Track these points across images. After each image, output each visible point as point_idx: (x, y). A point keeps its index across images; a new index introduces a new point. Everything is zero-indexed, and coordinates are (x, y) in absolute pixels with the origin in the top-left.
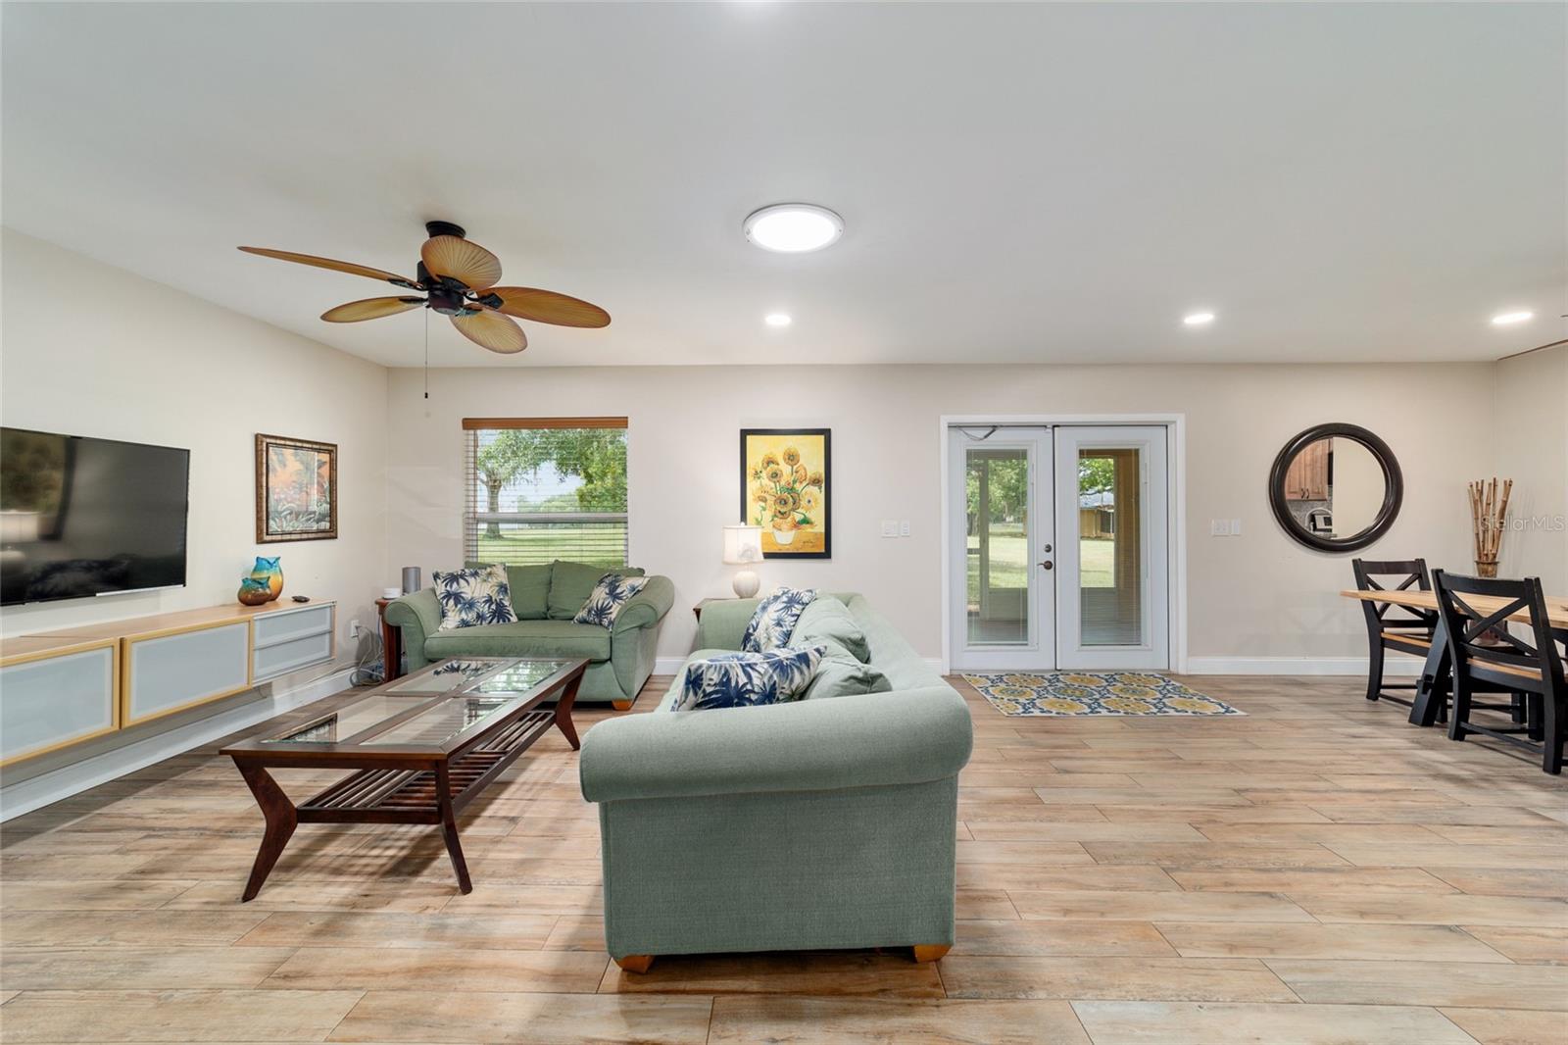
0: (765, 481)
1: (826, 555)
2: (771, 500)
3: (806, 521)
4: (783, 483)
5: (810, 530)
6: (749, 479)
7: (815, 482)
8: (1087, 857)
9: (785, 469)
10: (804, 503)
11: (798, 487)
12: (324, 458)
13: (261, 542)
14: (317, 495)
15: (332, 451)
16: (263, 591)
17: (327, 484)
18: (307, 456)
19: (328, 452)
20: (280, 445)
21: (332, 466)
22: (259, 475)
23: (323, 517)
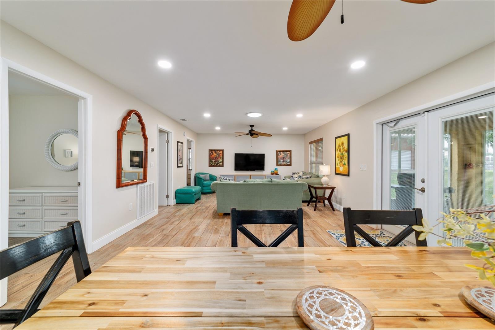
0: (339, 152)
1: (348, 175)
2: (339, 157)
3: (345, 164)
4: (341, 152)
5: (345, 167)
6: (336, 151)
7: (346, 152)
9: (341, 147)
10: (344, 158)
11: (344, 153)
12: (289, 152)
13: (277, 166)
14: (287, 159)
15: (290, 151)
16: (273, 173)
17: (289, 157)
18: (285, 153)
19: (289, 151)
20: (280, 151)
21: (291, 154)
22: (277, 156)
23: (288, 162)
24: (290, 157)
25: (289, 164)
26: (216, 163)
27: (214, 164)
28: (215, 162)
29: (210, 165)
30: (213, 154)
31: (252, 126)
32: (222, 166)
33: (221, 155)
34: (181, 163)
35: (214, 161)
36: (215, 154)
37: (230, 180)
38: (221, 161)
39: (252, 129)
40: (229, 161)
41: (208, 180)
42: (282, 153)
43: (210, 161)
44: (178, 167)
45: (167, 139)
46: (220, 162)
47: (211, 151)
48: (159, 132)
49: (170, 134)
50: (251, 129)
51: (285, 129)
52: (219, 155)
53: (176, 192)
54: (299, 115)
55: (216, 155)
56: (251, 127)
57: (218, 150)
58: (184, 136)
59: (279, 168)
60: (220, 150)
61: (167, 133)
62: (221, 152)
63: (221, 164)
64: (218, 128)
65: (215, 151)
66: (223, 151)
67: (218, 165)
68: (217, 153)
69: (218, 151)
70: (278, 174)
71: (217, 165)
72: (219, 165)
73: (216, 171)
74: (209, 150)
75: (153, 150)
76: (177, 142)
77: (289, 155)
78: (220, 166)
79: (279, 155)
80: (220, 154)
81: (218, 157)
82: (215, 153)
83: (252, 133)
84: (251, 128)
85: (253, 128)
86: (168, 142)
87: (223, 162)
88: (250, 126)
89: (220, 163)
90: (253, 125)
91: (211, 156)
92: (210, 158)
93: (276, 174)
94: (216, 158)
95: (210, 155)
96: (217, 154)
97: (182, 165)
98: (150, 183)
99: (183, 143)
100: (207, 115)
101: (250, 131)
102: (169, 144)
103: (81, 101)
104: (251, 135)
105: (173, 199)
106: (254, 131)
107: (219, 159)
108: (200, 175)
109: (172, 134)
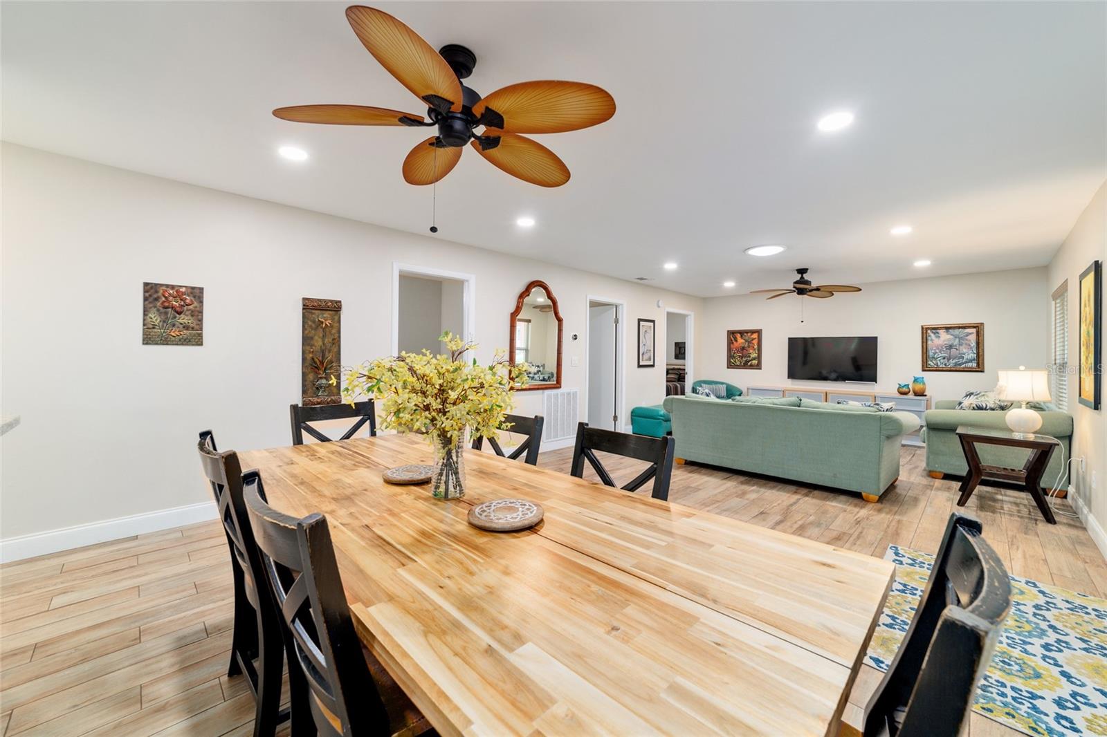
0: (1084, 325)
1: (1095, 406)
2: (1085, 343)
4: (1087, 326)
5: (1091, 377)
7: (1093, 325)
9: (1088, 310)
10: (1091, 346)
11: (1090, 329)
12: (974, 330)
13: (923, 370)
14: (965, 351)
15: (979, 328)
16: (905, 389)
17: (974, 344)
18: (957, 332)
19: (974, 327)
20: (935, 329)
21: (979, 335)
22: (923, 342)
23: (971, 361)
24: (978, 344)
25: (974, 365)
26: (744, 359)
27: (738, 363)
28: (742, 357)
29: (730, 365)
30: (736, 341)
31: (802, 271)
32: (758, 366)
33: (755, 342)
34: (650, 359)
35: (740, 356)
36: (740, 341)
37: (708, 396)
38: (754, 355)
39: (802, 278)
40: (775, 356)
41: (723, 397)
42: (942, 332)
43: (730, 356)
44: (640, 366)
45: (616, 317)
46: (754, 359)
47: (732, 334)
48: (590, 307)
49: (620, 307)
50: (798, 279)
51: (922, 264)
52: (749, 342)
53: (632, 412)
54: (901, 230)
55: (742, 343)
56: (798, 273)
57: (747, 332)
58: (659, 307)
59: (929, 377)
60: (753, 332)
61: (615, 306)
62: (755, 336)
63: (755, 362)
64: (729, 284)
65: (742, 333)
66: (759, 332)
67: (749, 364)
68: (747, 338)
69: (749, 334)
70: (926, 395)
71: (746, 365)
72: (751, 365)
73: (741, 378)
74: (728, 331)
75: (575, 337)
76: (637, 321)
77: (973, 338)
78: (752, 367)
79: (932, 340)
80: (754, 339)
81: (749, 347)
82: (742, 336)
83: (802, 288)
84: (800, 276)
85: (804, 275)
86: (617, 321)
87: (759, 357)
88: (796, 272)
89: (752, 360)
90: (805, 267)
91: (732, 346)
92: (729, 350)
93: (920, 394)
94: (743, 348)
95: (730, 343)
96: (746, 341)
97: (652, 364)
98: (569, 391)
99: (653, 321)
100: (671, 266)
101: (796, 283)
102: (619, 325)
103: (466, 284)
104: (801, 292)
105: (626, 425)
106: (808, 283)
107: (751, 351)
108: (703, 385)
109: (622, 308)
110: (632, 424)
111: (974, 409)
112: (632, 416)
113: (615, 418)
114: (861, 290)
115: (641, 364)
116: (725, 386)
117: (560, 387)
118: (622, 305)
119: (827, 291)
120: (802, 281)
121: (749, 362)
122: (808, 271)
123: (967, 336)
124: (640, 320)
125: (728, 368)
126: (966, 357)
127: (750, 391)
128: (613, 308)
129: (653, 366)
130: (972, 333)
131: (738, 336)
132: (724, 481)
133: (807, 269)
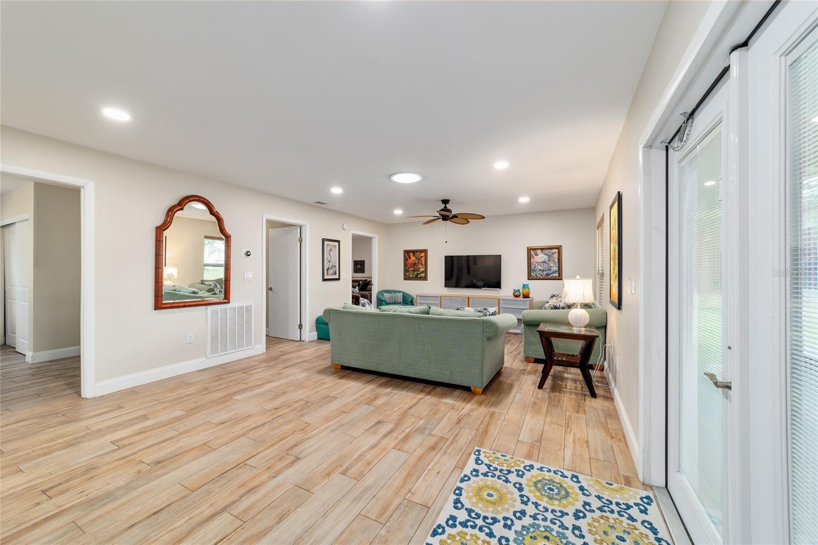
0: (612, 244)
1: (618, 307)
2: (613, 257)
3: (616, 276)
5: (616, 284)
7: (617, 243)
8: (332, 395)
9: (614, 232)
10: (616, 260)
11: (615, 246)
12: (556, 251)
13: (529, 279)
14: (552, 265)
15: (559, 248)
16: (517, 293)
17: (557, 260)
18: (547, 252)
19: (557, 248)
20: (535, 249)
21: (560, 253)
22: (528, 259)
23: (555, 272)
24: (559, 260)
25: (557, 275)
26: (416, 273)
27: (411, 276)
28: (414, 271)
29: (406, 278)
30: (410, 258)
31: (445, 202)
32: (425, 278)
33: (423, 259)
34: (335, 273)
35: (412, 270)
36: (413, 258)
38: (423, 269)
39: (445, 207)
40: (436, 269)
42: (539, 252)
43: (406, 270)
45: (300, 236)
46: (422, 272)
47: (407, 253)
48: (267, 226)
49: (304, 227)
50: (443, 208)
51: (524, 200)
52: (419, 260)
53: (316, 320)
54: (501, 165)
55: (414, 260)
56: (443, 203)
57: (417, 251)
58: (344, 229)
59: (532, 284)
60: (421, 251)
61: (299, 227)
62: (423, 254)
63: (423, 275)
64: (398, 212)
65: (414, 252)
66: (425, 251)
67: (419, 276)
68: (417, 256)
69: (419, 253)
70: (530, 297)
71: (417, 278)
72: (421, 277)
73: (414, 288)
74: (404, 251)
75: (248, 254)
76: (321, 240)
77: (556, 256)
78: (421, 279)
79: (533, 257)
80: (422, 257)
81: (419, 263)
82: (414, 255)
83: (446, 216)
84: (444, 205)
85: (447, 205)
86: (301, 241)
87: (426, 272)
88: (441, 202)
89: (421, 273)
90: (448, 199)
91: (407, 262)
92: (405, 265)
93: (526, 296)
94: (415, 264)
95: (406, 260)
96: (417, 258)
97: (338, 277)
98: (242, 305)
99: (339, 242)
100: (337, 190)
101: (441, 210)
102: (303, 244)
103: (82, 190)
104: (445, 218)
105: (311, 331)
106: (450, 211)
107: (420, 266)
108: (384, 294)
109: (305, 228)
110: (317, 330)
111: (552, 308)
112: (317, 323)
113: (300, 326)
114: (484, 218)
115: (325, 278)
116: (401, 294)
117: (229, 302)
118: (305, 225)
119: (464, 219)
120: (445, 209)
121: (419, 275)
122: (450, 202)
123: (553, 254)
124: (324, 240)
125: (404, 280)
126: (552, 269)
127: (418, 298)
128: (297, 228)
129: (338, 279)
130: (556, 252)
131: (411, 254)
132: (366, 385)
133: (449, 200)
